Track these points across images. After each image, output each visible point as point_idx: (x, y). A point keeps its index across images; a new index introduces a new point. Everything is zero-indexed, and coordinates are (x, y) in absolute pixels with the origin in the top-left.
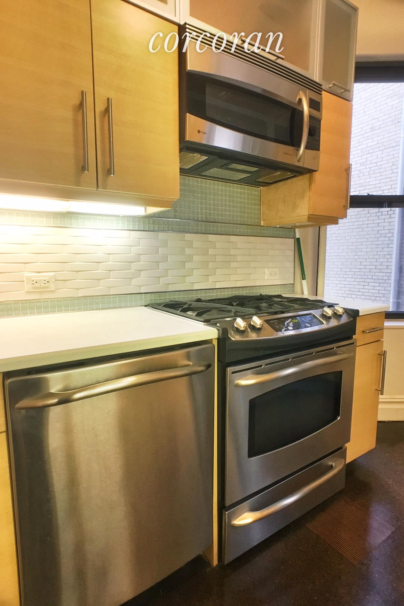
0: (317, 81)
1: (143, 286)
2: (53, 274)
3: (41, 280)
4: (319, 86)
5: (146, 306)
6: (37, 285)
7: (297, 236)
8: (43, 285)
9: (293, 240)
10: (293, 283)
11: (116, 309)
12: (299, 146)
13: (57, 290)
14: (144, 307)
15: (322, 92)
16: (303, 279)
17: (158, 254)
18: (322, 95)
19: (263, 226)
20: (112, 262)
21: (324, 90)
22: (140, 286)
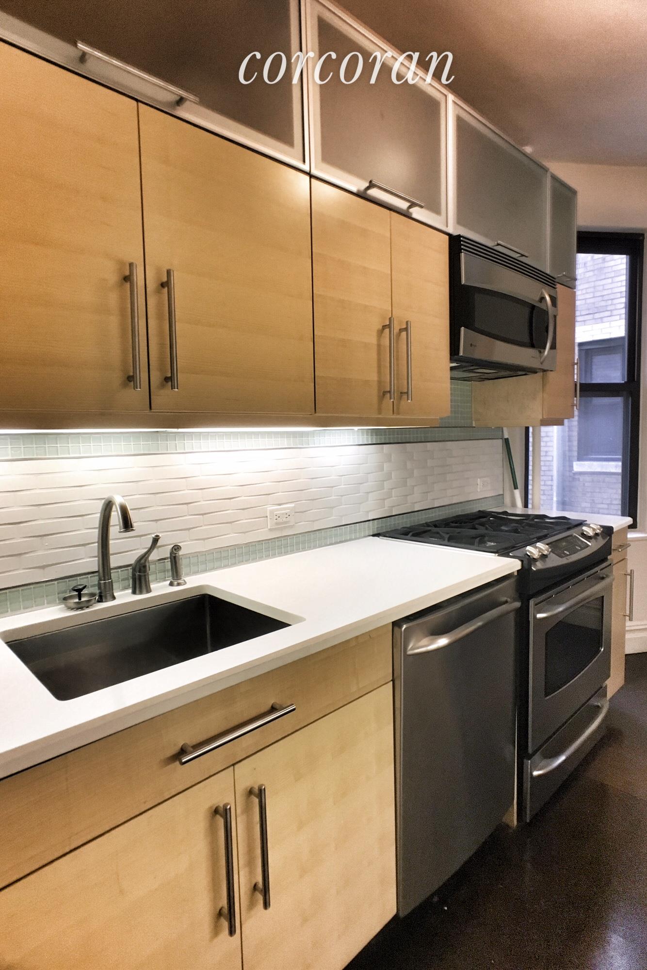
0: (548, 272)
1: (371, 511)
2: (292, 505)
3: (283, 514)
4: (553, 279)
5: (374, 535)
6: (280, 520)
7: (506, 436)
8: (285, 519)
9: (501, 440)
10: (502, 493)
11: (347, 543)
12: (544, 348)
13: (297, 524)
14: (371, 537)
15: (557, 286)
16: (515, 489)
17: (383, 471)
18: (557, 289)
19: (474, 427)
20: (344, 485)
21: (558, 283)
22: (368, 512)
